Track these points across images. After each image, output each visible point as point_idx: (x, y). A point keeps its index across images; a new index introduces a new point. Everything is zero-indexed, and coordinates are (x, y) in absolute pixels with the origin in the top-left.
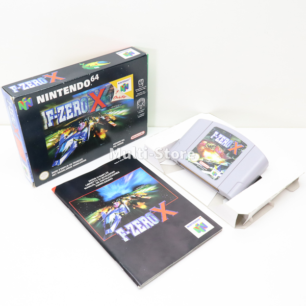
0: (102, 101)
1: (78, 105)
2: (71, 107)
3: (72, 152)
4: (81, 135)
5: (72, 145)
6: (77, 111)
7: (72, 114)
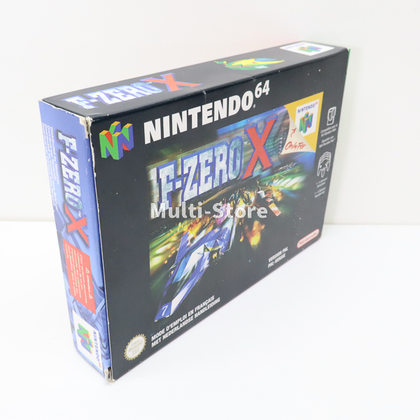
0: (266, 150)
1: (225, 158)
2: (210, 161)
3: (196, 280)
4: (219, 236)
5: (200, 262)
6: (221, 172)
7: (210, 179)
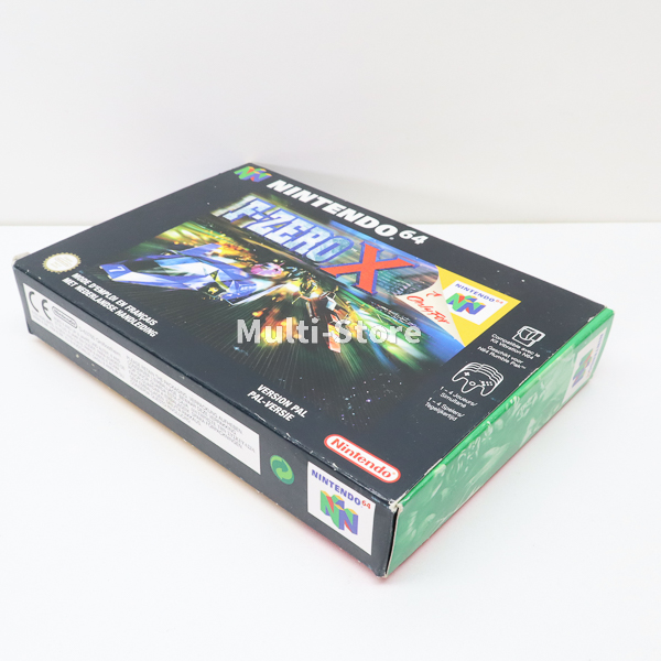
1: (319, 239)
2: (303, 229)
4: (239, 281)
5: (195, 277)
6: (304, 243)
7: (288, 238)
